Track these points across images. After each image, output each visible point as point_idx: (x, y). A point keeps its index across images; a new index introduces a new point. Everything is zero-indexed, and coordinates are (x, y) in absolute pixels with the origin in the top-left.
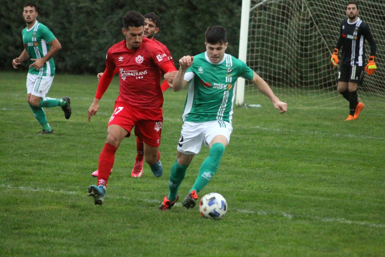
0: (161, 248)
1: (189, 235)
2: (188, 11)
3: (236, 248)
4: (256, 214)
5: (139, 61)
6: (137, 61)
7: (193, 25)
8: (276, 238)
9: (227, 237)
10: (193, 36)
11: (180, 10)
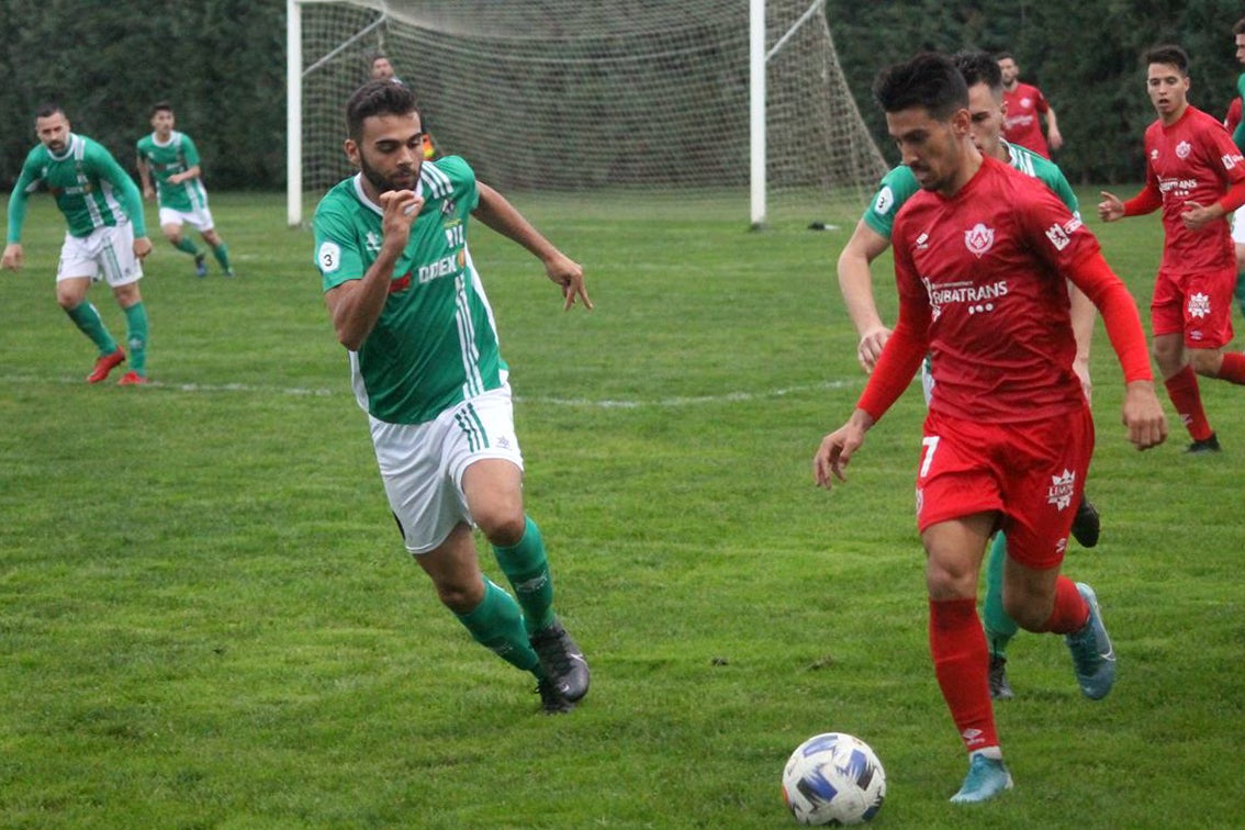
0: (161, 457)
1: (206, 435)
2: (207, 83)
3: (280, 450)
4: (313, 395)
5: (979, 243)
6: (969, 246)
7: (217, 104)
8: (344, 430)
9: (266, 433)
10: (219, 121)
11: (195, 82)
